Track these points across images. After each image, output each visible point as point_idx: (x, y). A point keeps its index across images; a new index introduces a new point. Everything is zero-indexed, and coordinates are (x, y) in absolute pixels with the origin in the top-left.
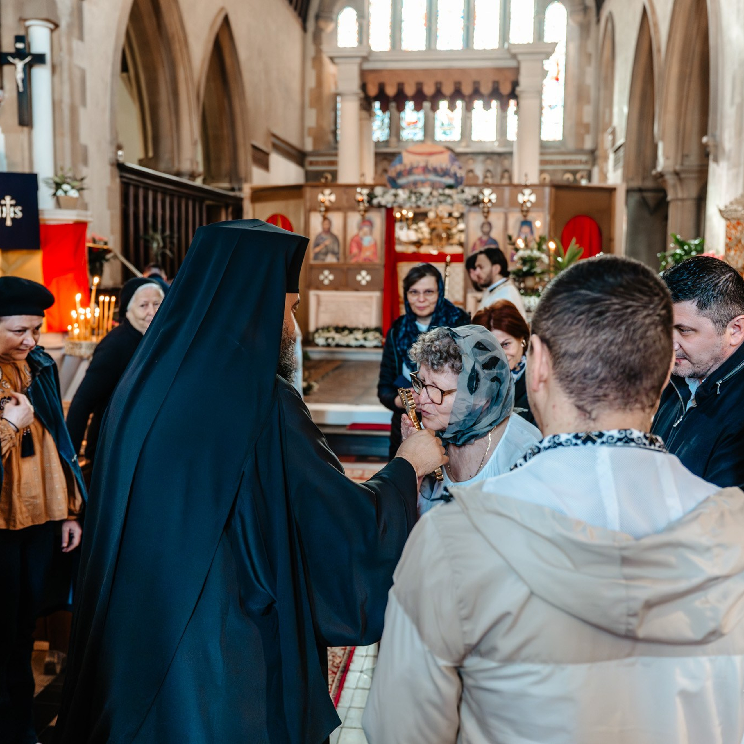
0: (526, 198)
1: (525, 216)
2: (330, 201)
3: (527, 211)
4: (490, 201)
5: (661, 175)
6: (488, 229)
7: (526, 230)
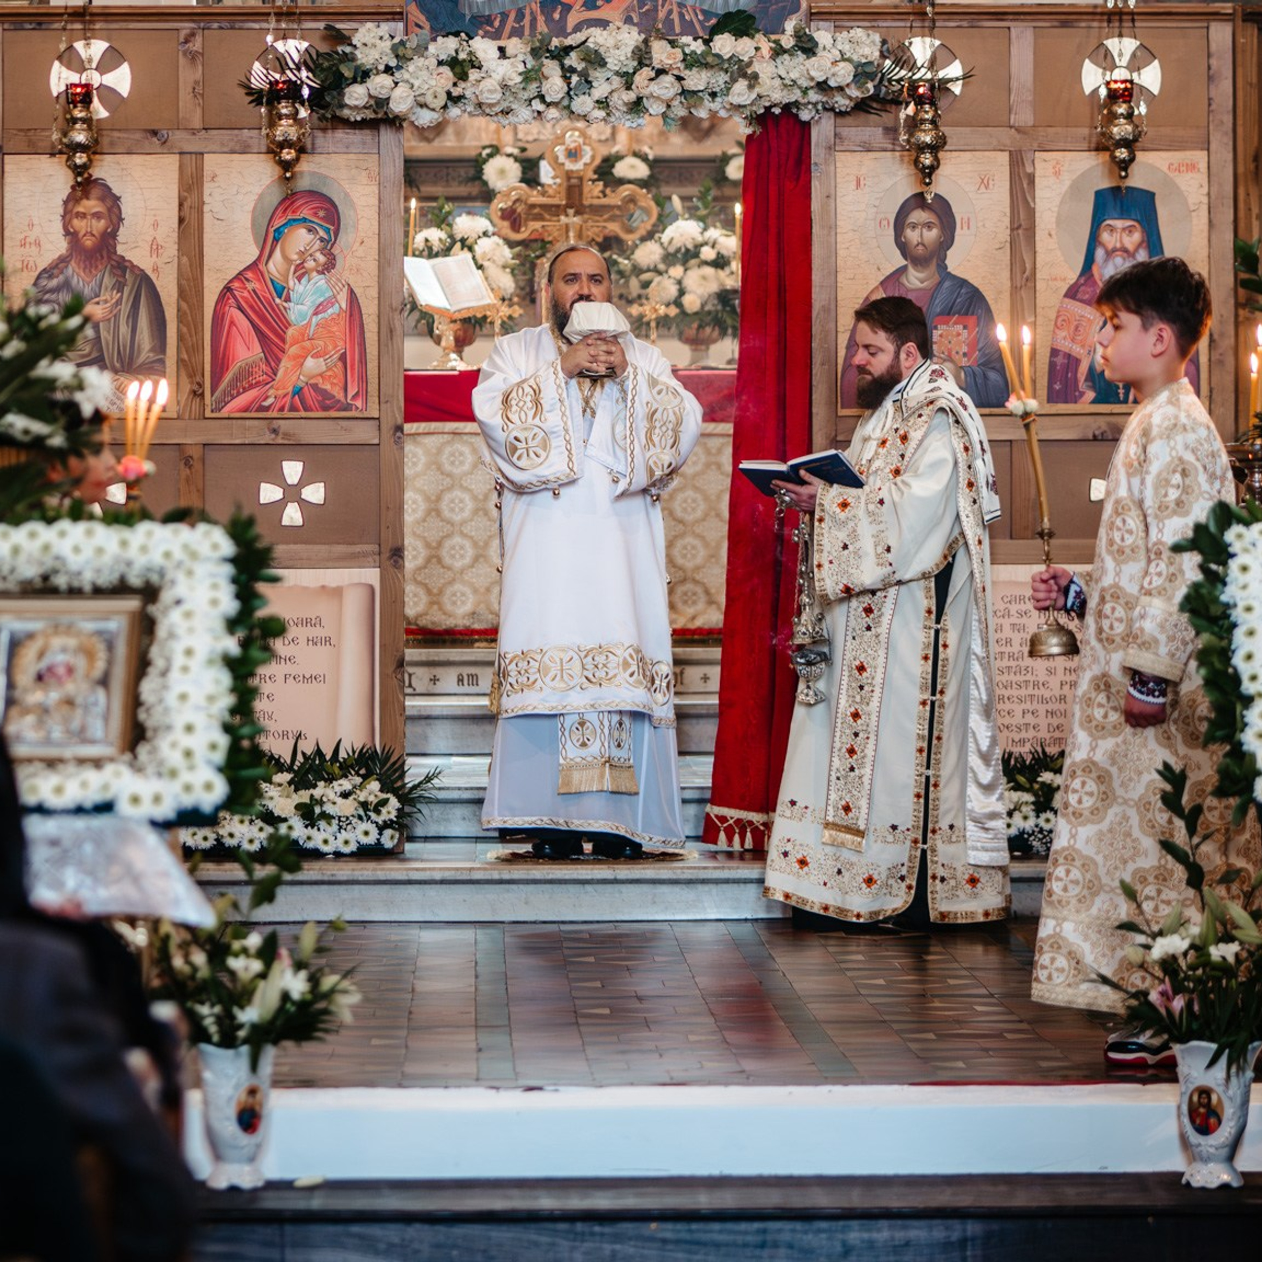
0: (1120, 74)
1: (1125, 165)
2: (109, 94)
3: (1131, 142)
4: (939, 87)
6: (932, 235)
7: (1124, 235)
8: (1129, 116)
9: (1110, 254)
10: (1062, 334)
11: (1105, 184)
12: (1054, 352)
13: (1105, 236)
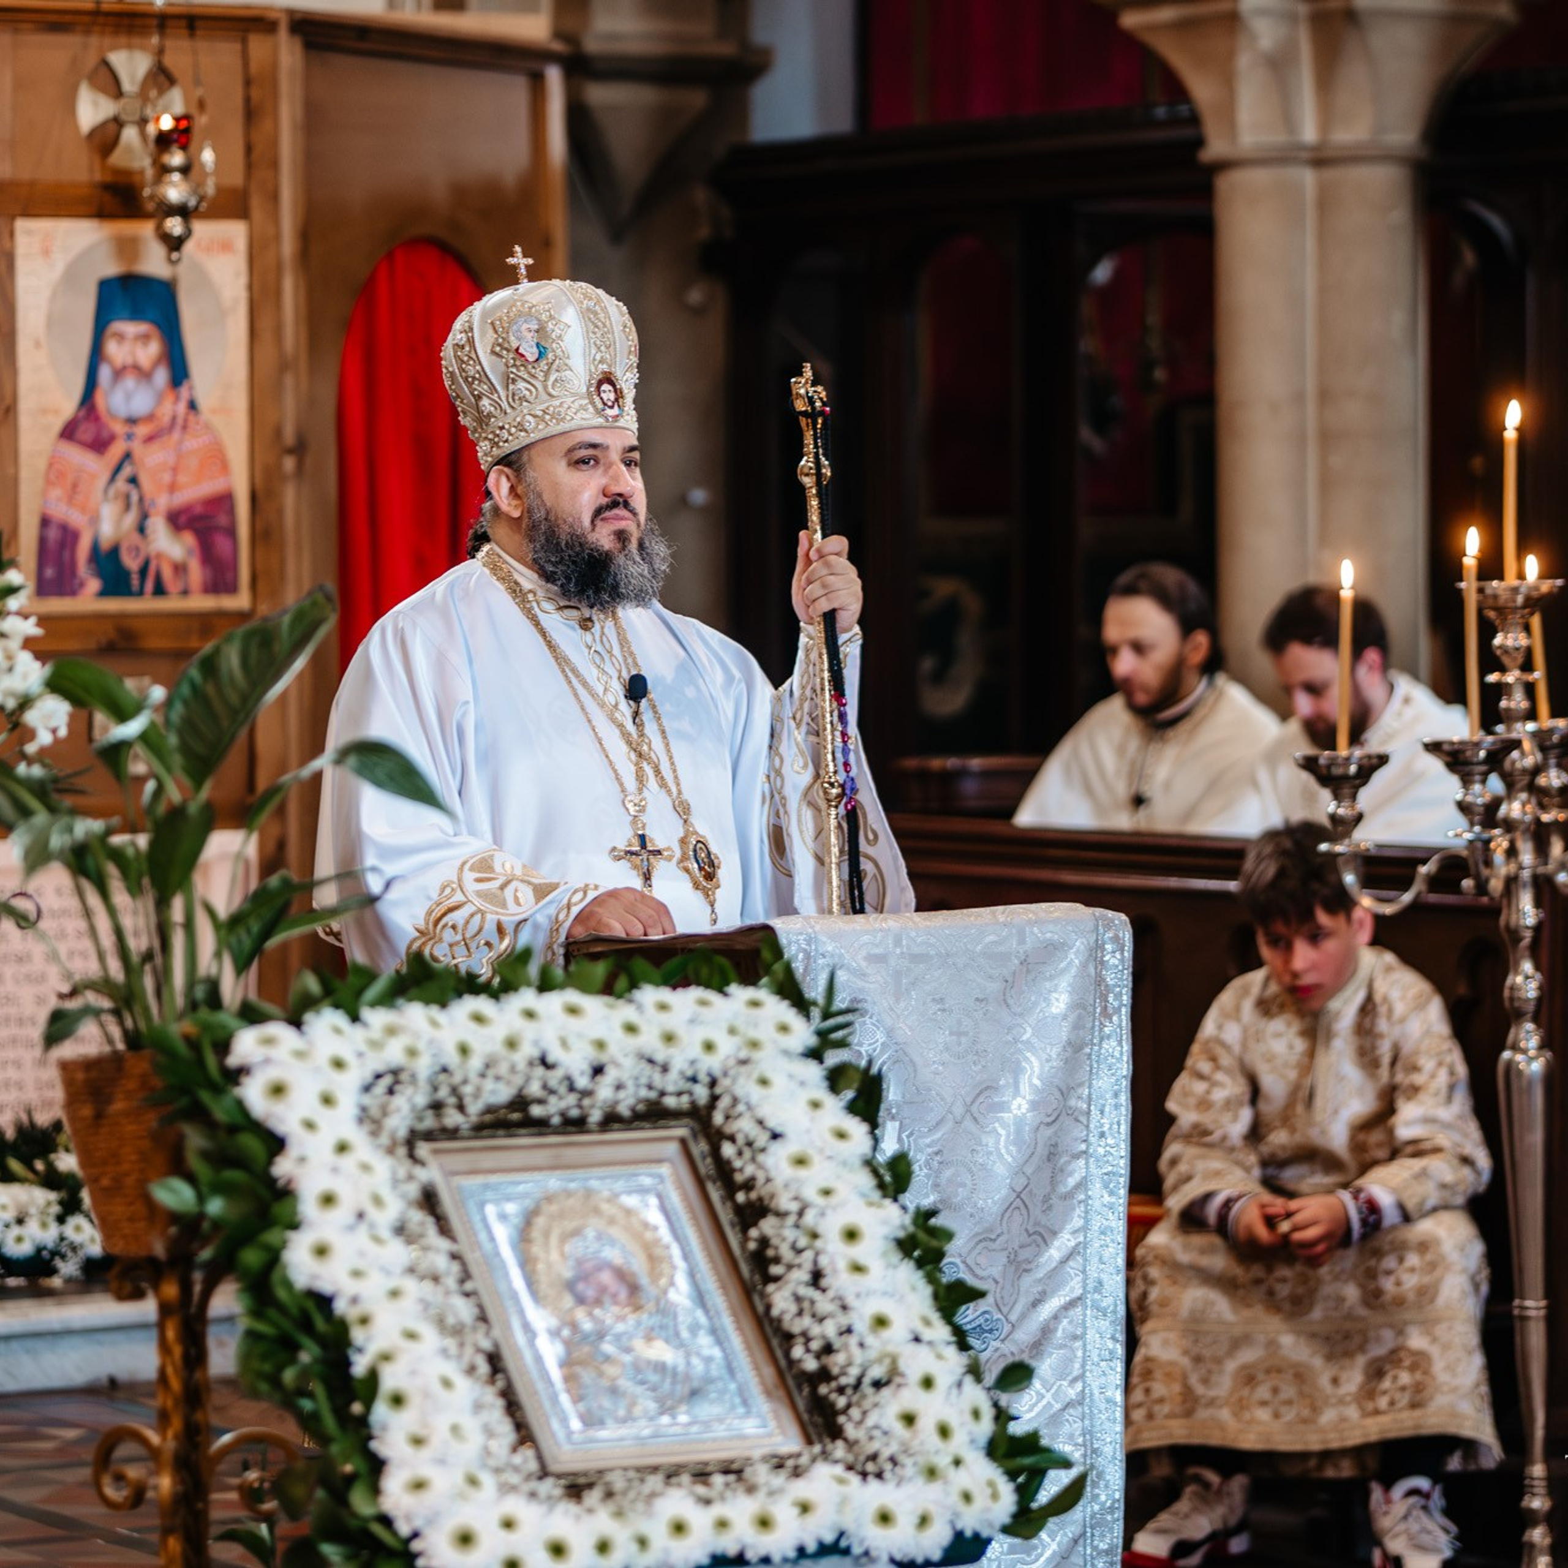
7: (139, 345)
8: (185, 170)
9: (119, 374)
10: (56, 493)
11: (111, 269)
12: (45, 522)
13: (113, 349)
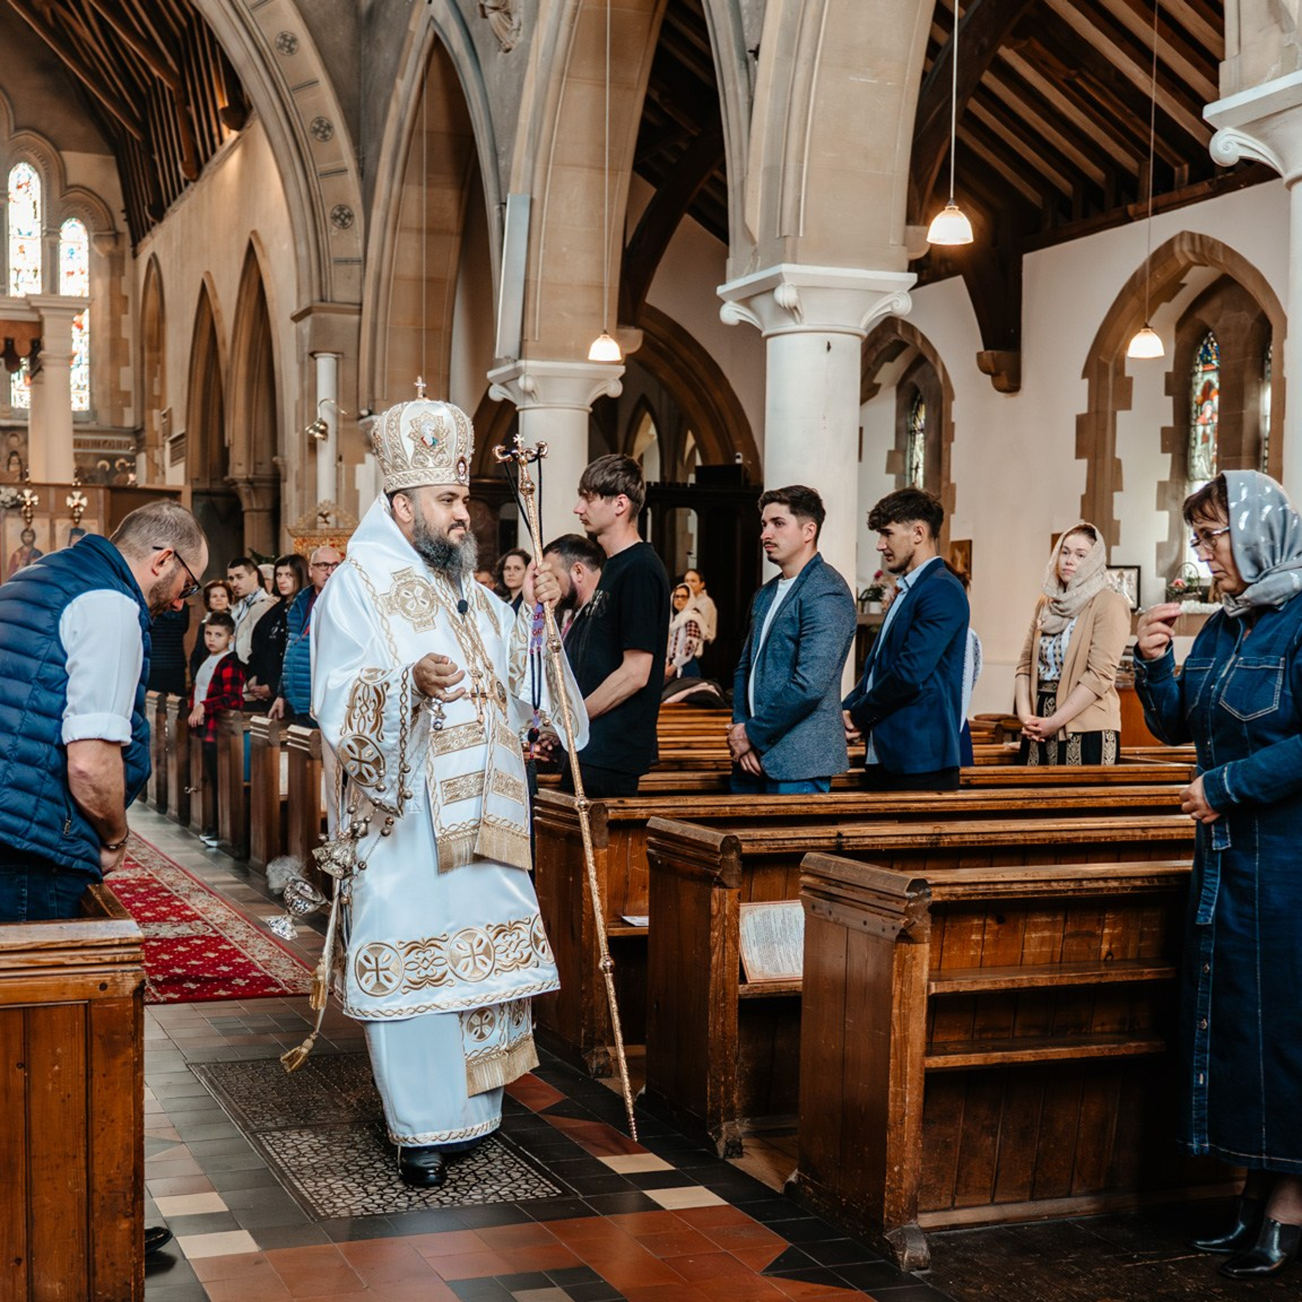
0: (76, 502)
3: (79, 518)
4: (32, 503)
5: (234, 482)
6: (30, 538)
8: (79, 511)
